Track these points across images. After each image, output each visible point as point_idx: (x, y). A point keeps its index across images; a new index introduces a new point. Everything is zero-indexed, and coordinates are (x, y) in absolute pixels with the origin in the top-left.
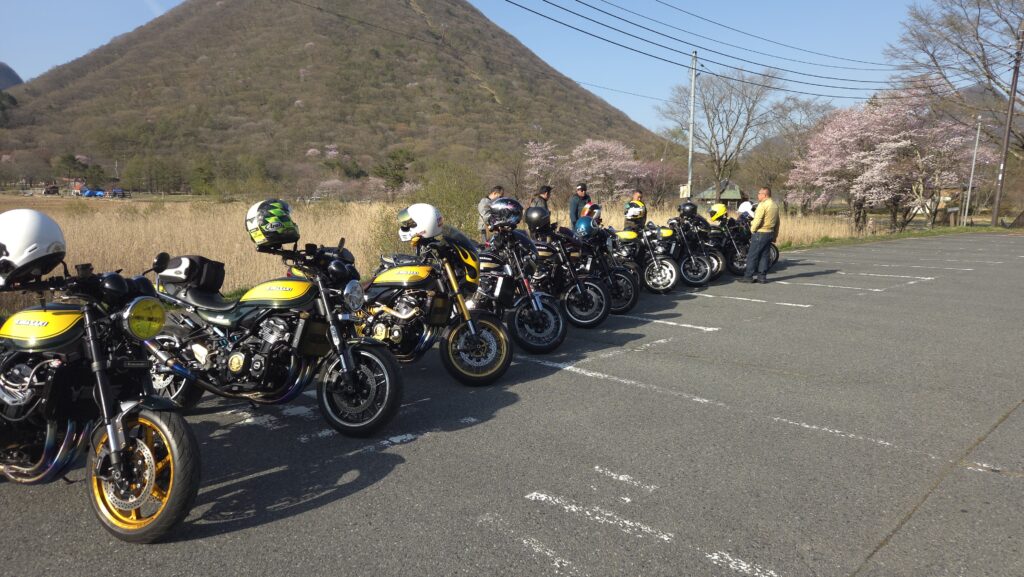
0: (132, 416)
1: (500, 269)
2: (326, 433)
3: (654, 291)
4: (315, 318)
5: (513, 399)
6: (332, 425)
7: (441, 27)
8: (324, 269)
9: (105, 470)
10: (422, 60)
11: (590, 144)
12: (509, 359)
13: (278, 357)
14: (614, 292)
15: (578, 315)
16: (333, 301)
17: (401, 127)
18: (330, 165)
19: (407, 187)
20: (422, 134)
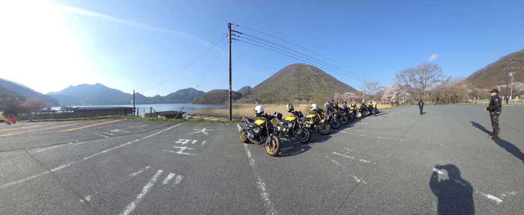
0: (272, 137)
1: (328, 115)
2: (298, 142)
3: (357, 118)
4: (297, 123)
5: (331, 137)
6: (300, 141)
7: (317, 74)
8: (298, 115)
9: (268, 144)
10: (313, 80)
11: (347, 93)
12: (330, 130)
13: (291, 129)
14: (349, 118)
15: (343, 122)
16: (300, 120)
17: (309, 91)
18: (296, 98)
19: (310, 101)
20: (313, 92)
